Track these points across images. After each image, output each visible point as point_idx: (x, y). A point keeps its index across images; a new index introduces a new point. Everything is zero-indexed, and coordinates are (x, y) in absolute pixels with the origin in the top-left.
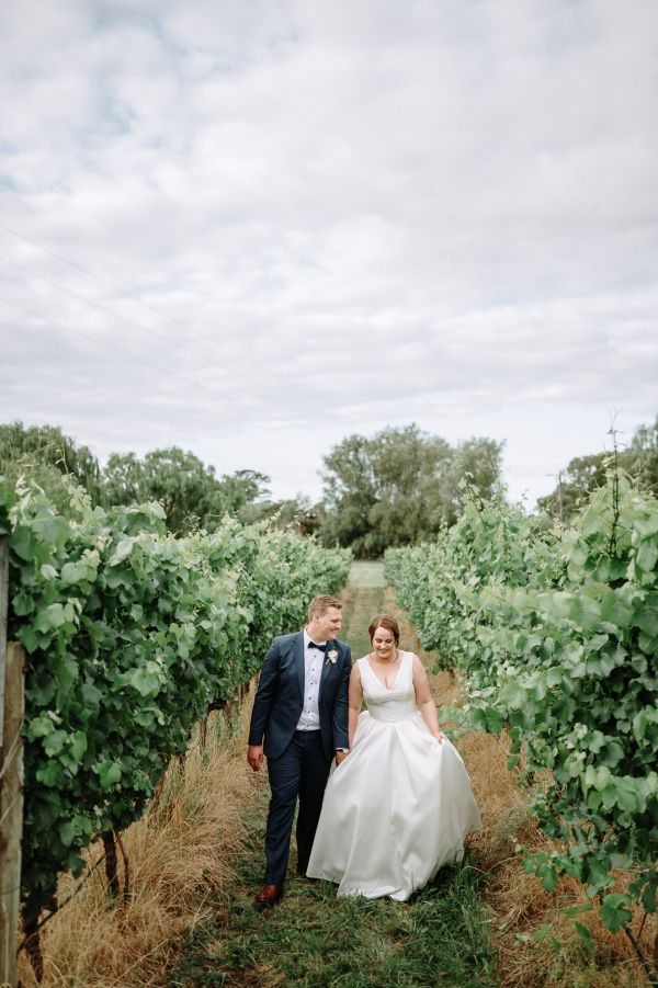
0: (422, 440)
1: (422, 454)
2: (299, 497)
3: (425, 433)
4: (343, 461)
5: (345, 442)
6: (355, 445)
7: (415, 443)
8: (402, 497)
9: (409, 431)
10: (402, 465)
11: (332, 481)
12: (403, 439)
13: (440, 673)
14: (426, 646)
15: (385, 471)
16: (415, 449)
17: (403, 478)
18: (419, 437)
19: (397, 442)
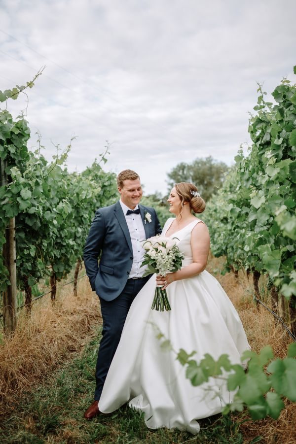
0: (214, 164)
1: (214, 170)
2: (156, 193)
3: (216, 160)
4: (176, 175)
5: (178, 166)
6: (182, 167)
7: (211, 165)
8: (205, 191)
9: (208, 160)
10: (205, 175)
11: (172, 185)
12: (205, 164)
13: (227, 274)
14: (215, 253)
15: (196, 179)
16: (211, 168)
17: (206, 182)
18: (213, 163)
19: (202, 165)
